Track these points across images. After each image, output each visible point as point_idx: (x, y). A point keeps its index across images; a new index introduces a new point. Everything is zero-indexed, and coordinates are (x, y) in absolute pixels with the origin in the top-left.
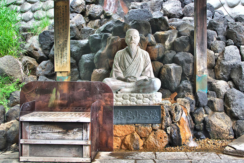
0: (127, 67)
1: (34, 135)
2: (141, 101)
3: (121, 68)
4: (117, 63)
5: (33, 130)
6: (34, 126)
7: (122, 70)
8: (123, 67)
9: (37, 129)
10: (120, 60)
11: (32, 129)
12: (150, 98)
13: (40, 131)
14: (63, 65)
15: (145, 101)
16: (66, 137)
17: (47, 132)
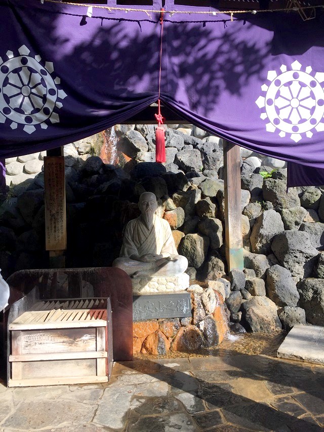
0: (142, 242)
1: (28, 348)
2: (164, 287)
3: (134, 243)
4: (130, 237)
5: (27, 342)
6: (28, 336)
7: (136, 245)
8: (137, 242)
9: (32, 340)
10: (132, 232)
11: (26, 340)
12: (175, 282)
13: (37, 342)
14: (57, 241)
15: (168, 287)
16: (73, 348)
17: (47, 343)
